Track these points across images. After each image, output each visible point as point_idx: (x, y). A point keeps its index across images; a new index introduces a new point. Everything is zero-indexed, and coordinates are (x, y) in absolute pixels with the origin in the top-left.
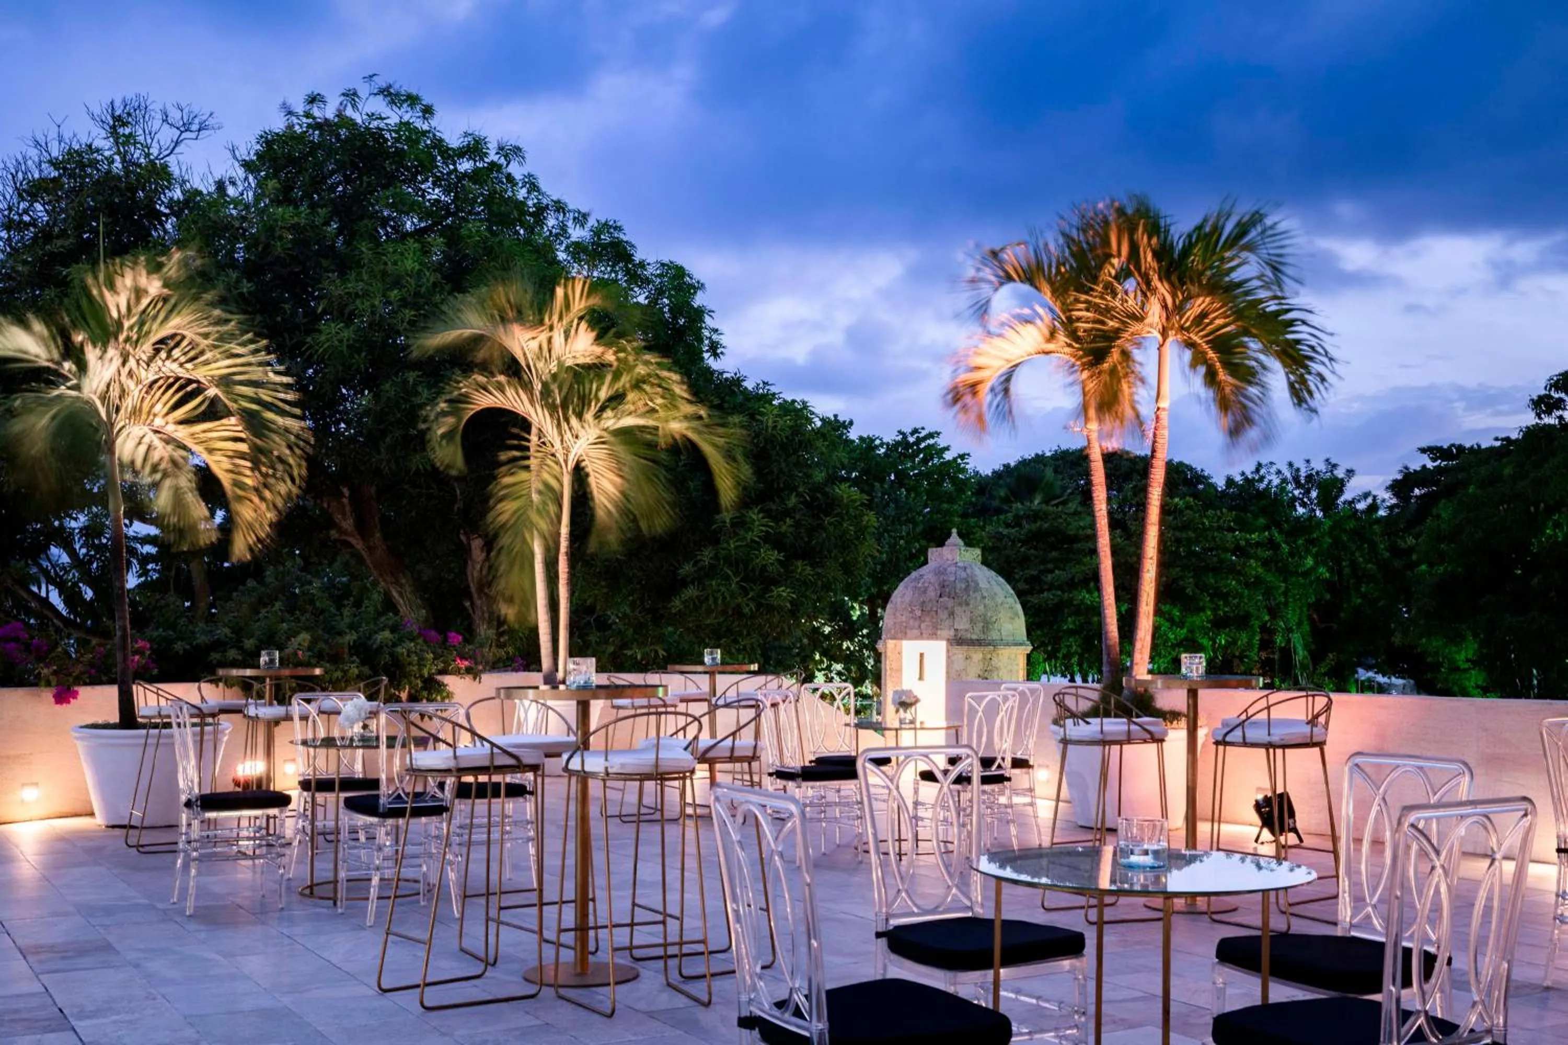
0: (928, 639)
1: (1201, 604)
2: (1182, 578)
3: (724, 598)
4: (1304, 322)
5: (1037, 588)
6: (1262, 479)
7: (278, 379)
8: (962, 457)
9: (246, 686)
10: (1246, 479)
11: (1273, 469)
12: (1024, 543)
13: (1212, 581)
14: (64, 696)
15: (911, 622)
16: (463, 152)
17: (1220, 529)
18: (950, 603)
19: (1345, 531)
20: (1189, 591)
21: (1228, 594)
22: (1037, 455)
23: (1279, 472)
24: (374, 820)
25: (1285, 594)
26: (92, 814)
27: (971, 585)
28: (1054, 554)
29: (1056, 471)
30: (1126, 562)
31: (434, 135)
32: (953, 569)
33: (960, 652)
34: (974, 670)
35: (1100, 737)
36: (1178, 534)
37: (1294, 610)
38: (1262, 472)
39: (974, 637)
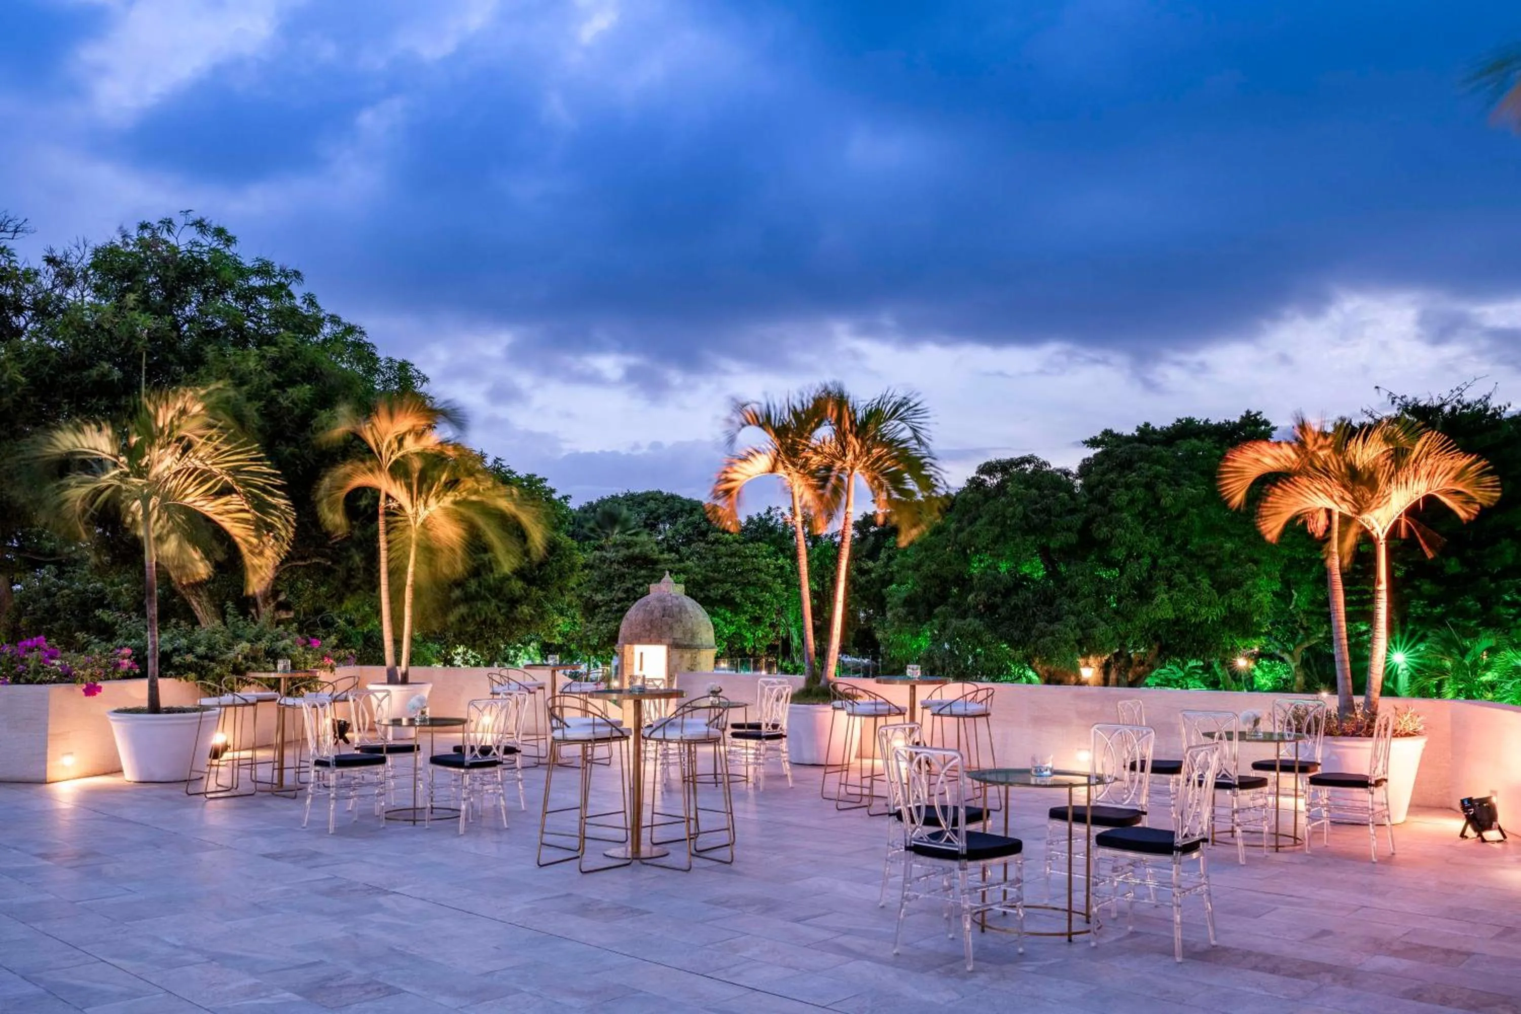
0: (655, 644)
1: (746, 609)
2: (732, 591)
3: (486, 613)
4: (931, 465)
5: (632, 596)
6: (771, 519)
7: (269, 471)
8: (565, 498)
9: (274, 685)
10: (761, 519)
11: (779, 512)
12: (619, 563)
13: (752, 593)
14: (91, 690)
15: (643, 634)
16: (258, 272)
17: (756, 556)
18: (670, 621)
19: (828, 556)
20: (738, 600)
21: (763, 602)
22: (612, 496)
23: (783, 514)
24: (463, 771)
25: (787, 600)
26: (120, 771)
27: (682, 609)
28: (643, 572)
29: (629, 510)
30: (694, 579)
31: (235, 260)
32: (669, 598)
33: (676, 653)
34: (686, 664)
35: (874, 712)
36: (729, 560)
37: (793, 612)
38: (772, 513)
39: (686, 643)
